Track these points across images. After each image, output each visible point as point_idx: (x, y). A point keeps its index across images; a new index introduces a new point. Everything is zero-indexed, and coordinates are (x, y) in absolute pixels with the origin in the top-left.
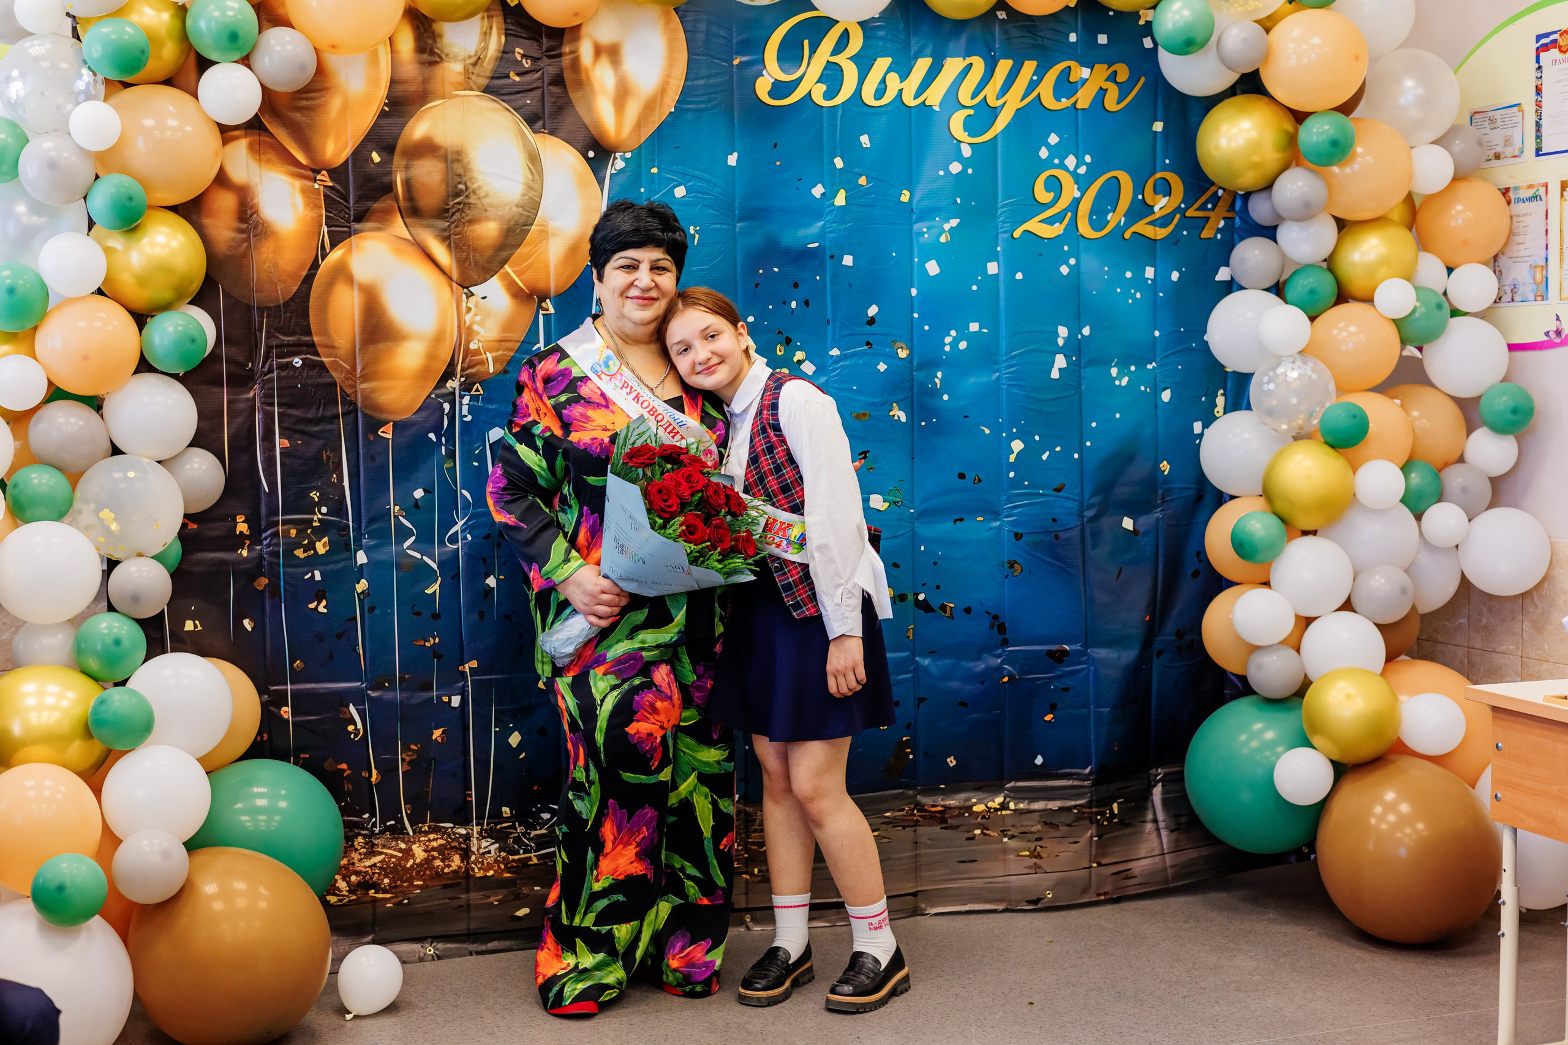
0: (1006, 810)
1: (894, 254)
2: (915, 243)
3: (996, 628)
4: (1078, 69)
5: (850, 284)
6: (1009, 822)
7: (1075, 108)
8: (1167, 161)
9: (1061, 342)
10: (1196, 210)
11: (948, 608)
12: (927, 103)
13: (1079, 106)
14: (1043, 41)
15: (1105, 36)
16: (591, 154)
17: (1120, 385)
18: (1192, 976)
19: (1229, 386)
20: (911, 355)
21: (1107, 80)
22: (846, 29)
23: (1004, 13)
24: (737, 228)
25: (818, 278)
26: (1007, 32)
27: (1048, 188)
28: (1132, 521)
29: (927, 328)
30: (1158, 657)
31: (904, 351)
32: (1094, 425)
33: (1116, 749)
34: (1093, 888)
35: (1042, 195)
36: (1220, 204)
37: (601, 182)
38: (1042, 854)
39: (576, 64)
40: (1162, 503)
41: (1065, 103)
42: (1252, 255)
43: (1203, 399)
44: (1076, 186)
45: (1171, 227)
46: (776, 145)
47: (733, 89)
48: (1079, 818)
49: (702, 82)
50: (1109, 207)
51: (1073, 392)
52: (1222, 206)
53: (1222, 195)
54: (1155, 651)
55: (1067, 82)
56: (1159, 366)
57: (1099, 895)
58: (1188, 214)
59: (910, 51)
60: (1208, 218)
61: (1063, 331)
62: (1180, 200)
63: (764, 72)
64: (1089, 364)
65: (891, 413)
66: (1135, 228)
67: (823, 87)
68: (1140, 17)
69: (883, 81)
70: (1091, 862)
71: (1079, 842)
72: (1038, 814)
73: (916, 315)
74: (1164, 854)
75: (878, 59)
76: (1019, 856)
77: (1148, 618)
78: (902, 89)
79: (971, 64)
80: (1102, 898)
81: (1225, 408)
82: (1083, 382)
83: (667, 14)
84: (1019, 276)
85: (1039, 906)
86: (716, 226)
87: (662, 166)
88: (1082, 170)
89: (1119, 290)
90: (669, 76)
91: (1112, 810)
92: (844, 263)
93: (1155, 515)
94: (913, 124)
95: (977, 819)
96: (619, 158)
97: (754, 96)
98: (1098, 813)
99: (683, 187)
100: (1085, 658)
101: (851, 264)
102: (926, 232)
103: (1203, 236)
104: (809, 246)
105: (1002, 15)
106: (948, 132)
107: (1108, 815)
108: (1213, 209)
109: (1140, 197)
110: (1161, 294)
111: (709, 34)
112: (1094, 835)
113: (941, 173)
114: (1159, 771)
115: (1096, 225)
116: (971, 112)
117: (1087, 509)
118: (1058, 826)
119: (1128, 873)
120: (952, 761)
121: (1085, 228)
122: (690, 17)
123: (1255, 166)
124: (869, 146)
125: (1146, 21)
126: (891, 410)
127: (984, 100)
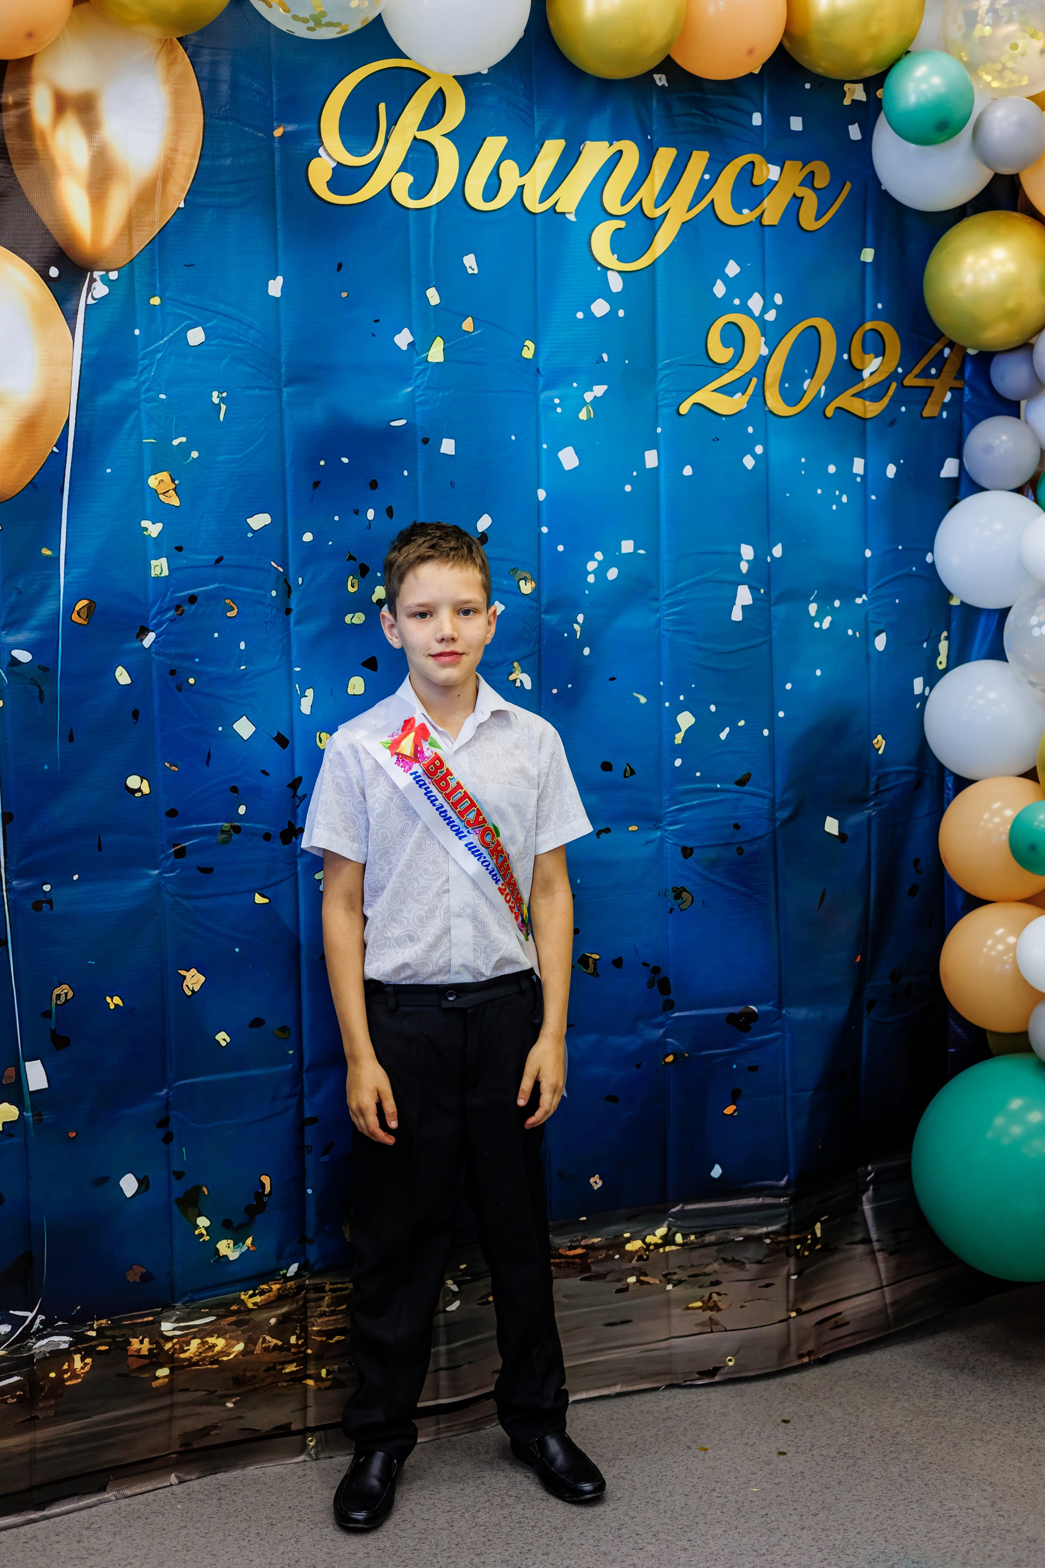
0: (670, 1245)
1: (513, 438)
2: (542, 421)
3: (656, 986)
4: (764, 166)
5: (452, 482)
6: (673, 1261)
7: (761, 223)
8: (880, 306)
9: (744, 567)
10: (917, 376)
11: (591, 960)
12: (559, 209)
13: (766, 221)
14: (716, 122)
15: (800, 119)
16: (54, 272)
17: (821, 627)
18: (1003, 1513)
19: (953, 626)
20: (537, 590)
21: (801, 185)
22: (440, 90)
23: (664, 77)
24: (285, 395)
25: (406, 473)
26: (668, 107)
27: (726, 343)
28: (836, 822)
29: (561, 548)
30: (869, 1012)
31: (529, 584)
32: (789, 686)
33: (820, 1147)
34: (793, 1349)
35: (720, 353)
36: (946, 368)
37: (70, 319)
38: (719, 1304)
39: (25, 125)
40: (875, 794)
41: (748, 215)
42: (998, 442)
43: (925, 645)
44: (763, 339)
45: (886, 401)
46: (340, 266)
47: (274, 176)
48: (773, 1250)
49: (228, 161)
50: (806, 371)
51: (762, 639)
52: (949, 369)
53: (949, 355)
54: (866, 1003)
55: (749, 185)
56: (872, 600)
57: (801, 1356)
58: (907, 382)
59: (533, 127)
60: (932, 388)
61: (747, 552)
62: (896, 363)
63: (321, 151)
64: (780, 599)
65: (511, 678)
66: (838, 402)
67: (407, 179)
68: (844, 94)
69: (496, 172)
70: (789, 1310)
71: (773, 1284)
72: (716, 1247)
73: (545, 530)
74: (882, 1287)
75: (488, 138)
76: (688, 1308)
77: (858, 960)
78: (523, 186)
79: (620, 152)
80: (806, 1360)
81: (948, 657)
82: (775, 624)
83: (172, 50)
84: (688, 471)
85: (717, 1378)
86: (251, 392)
87: (168, 294)
88: (771, 316)
89: (819, 491)
90: (174, 150)
91: (814, 1233)
92: (443, 450)
93: (866, 811)
94: (538, 241)
95: (631, 1261)
96: (98, 279)
97: (307, 188)
98: (797, 1241)
99: (200, 329)
100: (778, 1022)
101: (452, 452)
102: (558, 405)
103: (926, 414)
104: (393, 424)
105: (661, 80)
106: (588, 254)
107: (809, 1242)
108: (937, 376)
109: (846, 356)
110: (873, 497)
111: (234, 85)
112: (792, 1271)
113: (580, 315)
114: (870, 1168)
115: (791, 396)
116: (621, 224)
117: (781, 808)
118: (743, 1263)
119: (835, 1319)
120: (596, 1182)
121: (775, 402)
122: (206, 57)
123: (1012, 315)
124: (476, 271)
125: (853, 100)
126: (511, 673)
127: (639, 207)
